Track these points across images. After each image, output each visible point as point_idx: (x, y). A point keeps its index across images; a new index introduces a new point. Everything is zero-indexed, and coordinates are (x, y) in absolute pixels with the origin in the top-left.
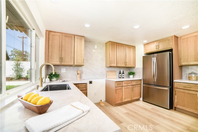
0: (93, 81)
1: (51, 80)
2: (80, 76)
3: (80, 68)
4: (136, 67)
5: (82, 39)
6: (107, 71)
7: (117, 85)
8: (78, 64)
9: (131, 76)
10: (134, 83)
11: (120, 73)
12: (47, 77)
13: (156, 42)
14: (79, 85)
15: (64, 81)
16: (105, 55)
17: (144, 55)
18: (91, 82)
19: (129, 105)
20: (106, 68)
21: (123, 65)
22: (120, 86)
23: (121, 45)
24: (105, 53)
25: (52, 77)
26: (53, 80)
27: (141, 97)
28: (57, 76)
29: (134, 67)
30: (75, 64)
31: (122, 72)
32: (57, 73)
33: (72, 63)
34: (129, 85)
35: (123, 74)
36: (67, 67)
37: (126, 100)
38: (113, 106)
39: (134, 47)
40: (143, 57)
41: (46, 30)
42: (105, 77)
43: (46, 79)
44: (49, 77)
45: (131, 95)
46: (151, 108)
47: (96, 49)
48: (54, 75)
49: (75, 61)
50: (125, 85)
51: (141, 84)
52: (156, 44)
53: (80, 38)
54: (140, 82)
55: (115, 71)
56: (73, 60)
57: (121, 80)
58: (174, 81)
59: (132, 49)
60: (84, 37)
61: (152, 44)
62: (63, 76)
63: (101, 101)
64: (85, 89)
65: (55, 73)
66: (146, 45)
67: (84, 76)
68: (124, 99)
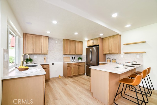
0: (55, 63)
1: (27, 63)
2: (46, 60)
3: (46, 56)
4: (83, 54)
5: (46, 38)
6: (64, 57)
7: (69, 65)
8: (44, 53)
9: (80, 60)
10: (80, 64)
11: (72, 58)
12: (25, 61)
13: (92, 40)
14: (44, 65)
15: (35, 63)
16: (62, 47)
17: (87, 47)
18: (53, 64)
19: (77, 77)
20: (63, 55)
21: (74, 54)
22: (71, 66)
23: (73, 41)
24: (62, 46)
25: (27, 61)
26: (28, 63)
27: (85, 73)
28: (31, 60)
29: (82, 55)
30: (43, 53)
31: (73, 58)
32: (31, 59)
33: (40, 53)
34: (77, 65)
35: (74, 59)
36: (37, 55)
37: (75, 74)
38: (66, 78)
39: (82, 42)
40: (86, 48)
41: (24, 33)
42: (63, 61)
43: (24, 62)
44: (26, 61)
45: (78, 71)
46: (88, 78)
47: (57, 43)
48: (29, 60)
49: (42, 52)
50: (74, 65)
51: (85, 65)
52: (92, 41)
53: (45, 37)
54: (84, 63)
55: (69, 57)
56: (41, 51)
57: (72, 62)
58: (100, 62)
59: (80, 44)
60: (48, 37)
61: (90, 41)
62: (35, 60)
63: (60, 75)
64: (48, 68)
65: (30, 58)
66: (88, 41)
67: (48, 60)
68: (73, 74)
